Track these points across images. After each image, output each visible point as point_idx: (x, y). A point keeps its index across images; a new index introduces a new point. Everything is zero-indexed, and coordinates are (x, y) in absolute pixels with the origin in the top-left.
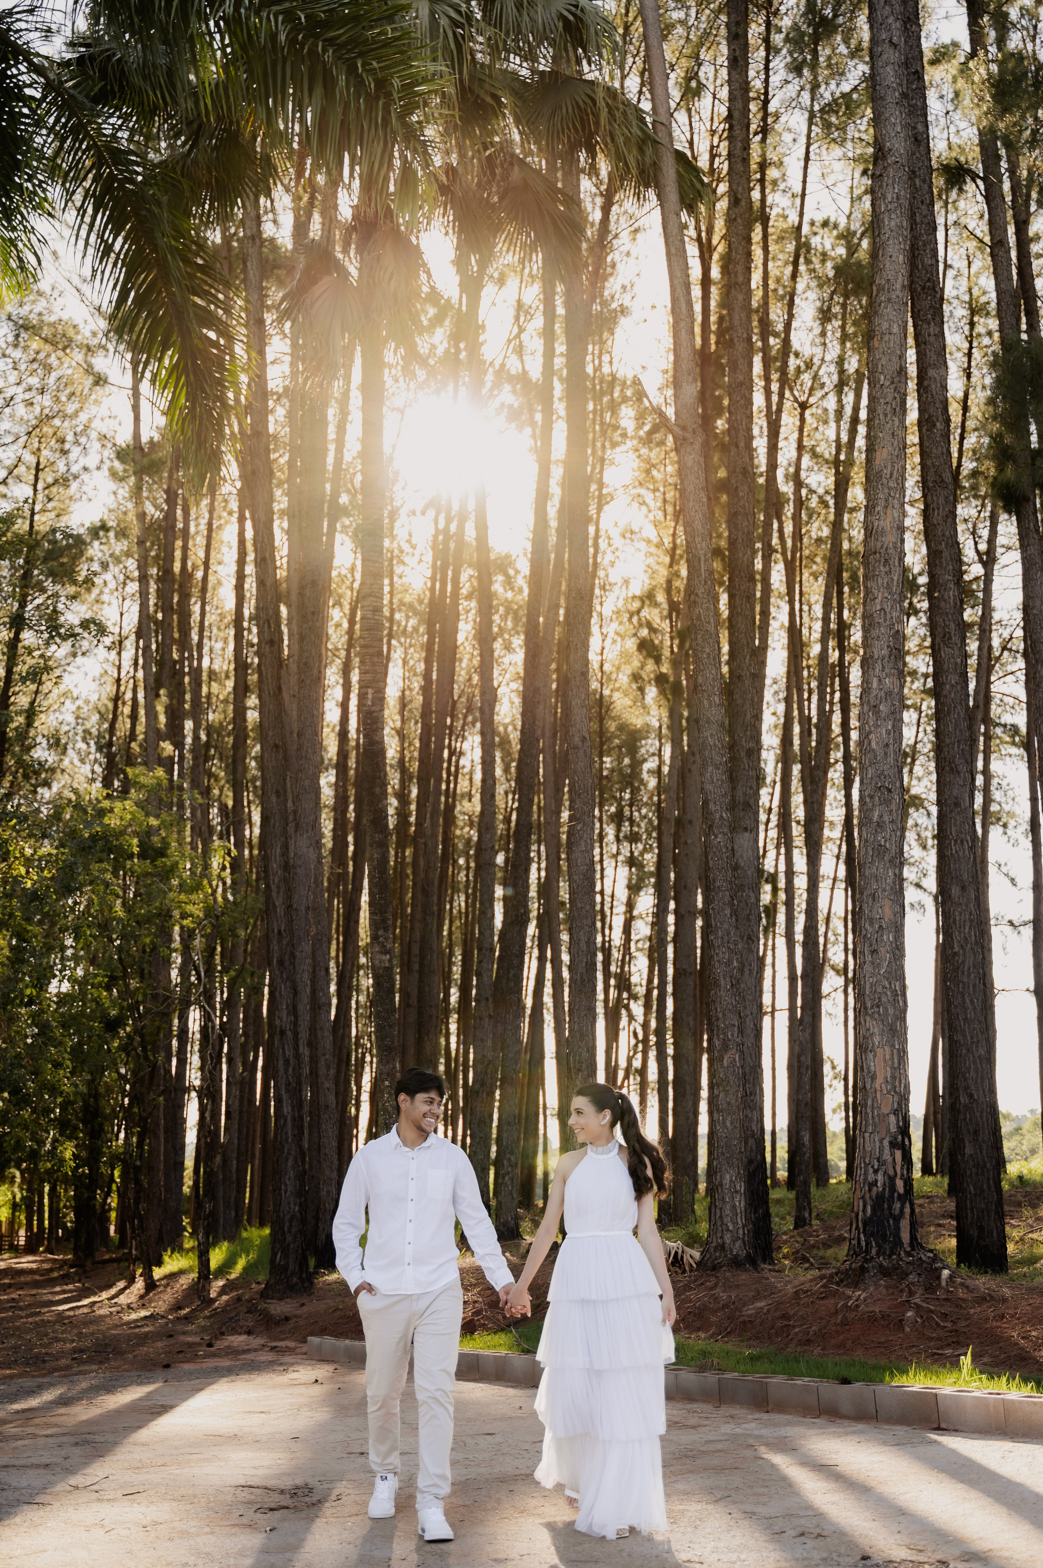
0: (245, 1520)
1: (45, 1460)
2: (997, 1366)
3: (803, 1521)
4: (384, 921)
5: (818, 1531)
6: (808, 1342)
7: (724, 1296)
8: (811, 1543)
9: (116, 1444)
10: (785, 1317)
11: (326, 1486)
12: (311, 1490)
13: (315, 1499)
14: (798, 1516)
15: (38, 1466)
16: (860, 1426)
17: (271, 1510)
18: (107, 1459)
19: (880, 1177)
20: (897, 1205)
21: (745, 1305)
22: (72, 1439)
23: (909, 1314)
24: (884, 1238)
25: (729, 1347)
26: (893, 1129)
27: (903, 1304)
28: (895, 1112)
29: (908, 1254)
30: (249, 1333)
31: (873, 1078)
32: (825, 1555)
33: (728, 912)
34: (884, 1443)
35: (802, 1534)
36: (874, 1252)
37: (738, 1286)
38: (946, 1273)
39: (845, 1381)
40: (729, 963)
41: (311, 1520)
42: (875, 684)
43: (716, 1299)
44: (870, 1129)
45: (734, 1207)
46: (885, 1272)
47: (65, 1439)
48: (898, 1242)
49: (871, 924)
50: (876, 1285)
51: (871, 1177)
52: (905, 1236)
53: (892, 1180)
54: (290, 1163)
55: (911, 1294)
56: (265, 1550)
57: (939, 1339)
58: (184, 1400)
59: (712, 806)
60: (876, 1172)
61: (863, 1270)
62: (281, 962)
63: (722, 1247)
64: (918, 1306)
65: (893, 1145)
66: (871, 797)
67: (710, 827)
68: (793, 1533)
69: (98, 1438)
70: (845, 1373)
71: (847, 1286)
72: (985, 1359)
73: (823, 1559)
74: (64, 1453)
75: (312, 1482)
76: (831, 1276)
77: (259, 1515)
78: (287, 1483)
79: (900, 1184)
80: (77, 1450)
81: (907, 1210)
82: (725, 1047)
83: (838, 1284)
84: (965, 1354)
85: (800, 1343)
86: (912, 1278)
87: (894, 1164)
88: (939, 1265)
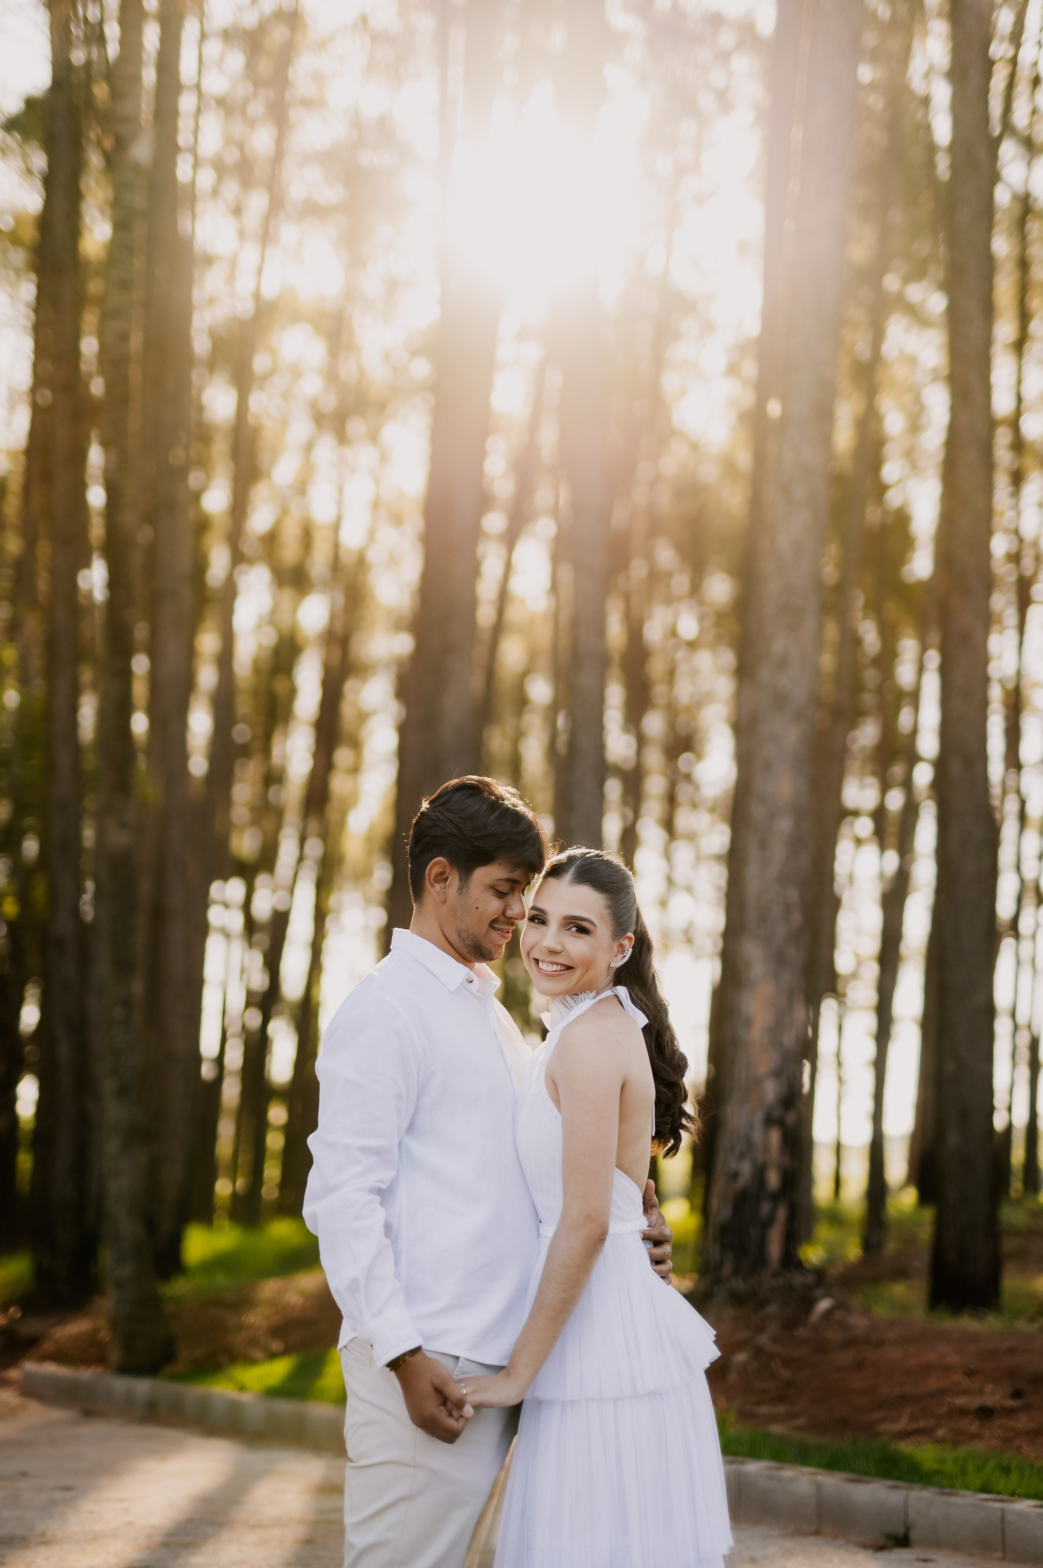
19: (746, 1166)
20: (765, 1208)
24: (744, 1251)
26: (771, 1097)
27: (738, 1343)
28: (777, 1074)
38: (824, 1305)
44: (738, 1096)
46: (737, 1299)
48: (762, 1258)
49: (762, 804)
51: (734, 1166)
52: (775, 1249)
53: (763, 1170)
60: (742, 1156)
65: (769, 1121)
81: (782, 1214)
86: (772, 1308)
87: (766, 1147)
88: (818, 1292)
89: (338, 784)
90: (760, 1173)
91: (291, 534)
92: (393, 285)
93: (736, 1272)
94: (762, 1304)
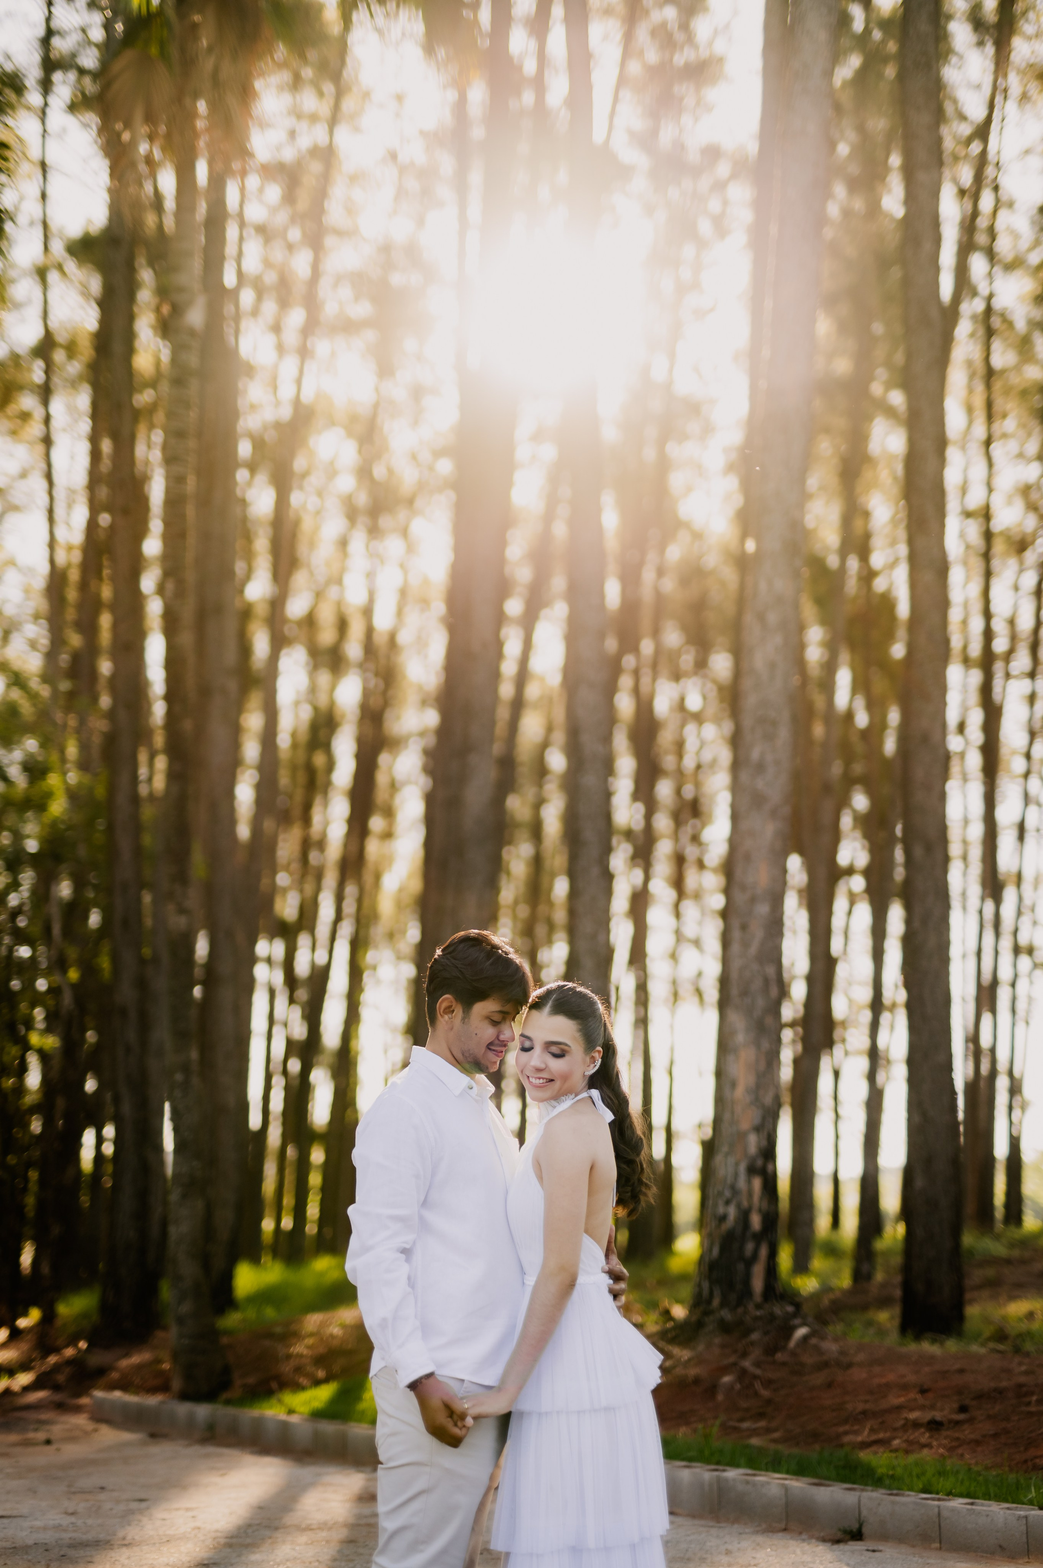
19: (732, 1212)
20: (750, 1247)
24: (731, 1286)
26: (753, 1150)
28: (758, 1129)
29: (758, 1307)
31: (734, 1086)
36: (716, 1302)
38: (802, 1331)
44: (725, 1149)
46: (725, 1328)
48: (747, 1291)
49: (745, 890)
50: (708, 1343)
51: (721, 1210)
52: (758, 1284)
53: (746, 1214)
60: (728, 1203)
64: (744, 1370)
65: (752, 1170)
79: (756, 1221)
81: (764, 1252)
86: (755, 1336)
87: (750, 1194)
88: (797, 1321)
89: (373, 847)
90: (744, 1216)
91: (326, 616)
92: (418, 393)
93: (723, 1304)
94: (748, 1332)
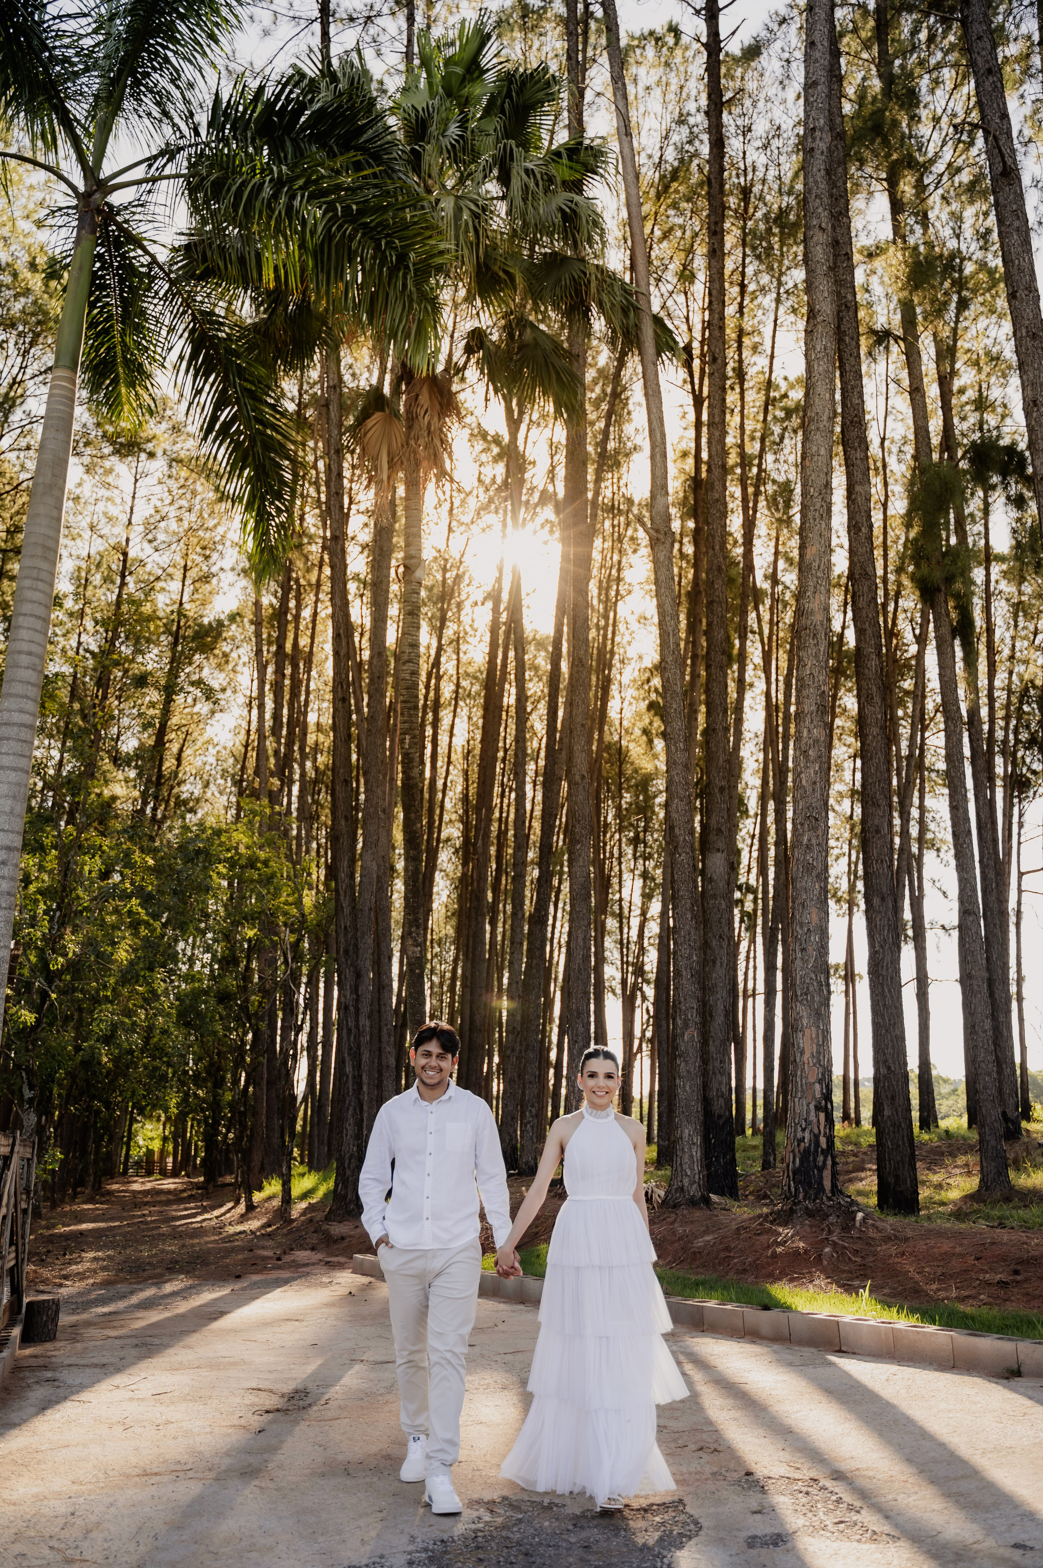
0: (243, 1422)
1: (104, 1360)
2: (894, 1296)
3: (704, 1436)
4: (416, 920)
5: (716, 1446)
6: (745, 1271)
7: (680, 1230)
8: (706, 1457)
9: (167, 1346)
10: (728, 1249)
11: (321, 1390)
12: (307, 1394)
13: (308, 1401)
14: (702, 1431)
15: (96, 1366)
16: (776, 1347)
17: (267, 1412)
18: (154, 1360)
19: (807, 1135)
20: (821, 1158)
21: (696, 1238)
22: (134, 1341)
23: (827, 1250)
24: (810, 1185)
25: (681, 1273)
26: (818, 1095)
27: (822, 1241)
28: (820, 1081)
29: (829, 1199)
30: (313, 1249)
31: (802, 1053)
32: (715, 1469)
33: (689, 916)
34: (791, 1364)
35: (701, 1449)
36: (801, 1196)
37: (692, 1222)
38: (860, 1215)
39: (766, 1308)
40: (689, 957)
41: (296, 1422)
42: (805, 734)
43: (674, 1233)
44: (799, 1095)
45: (691, 1156)
46: (810, 1214)
47: (128, 1341)
48: (821, 1188)
49: (801, 927)
50: (802, 1224)
51: (800, 1135)
52: (827, 1184)
53: (817, 1137)
54: (350, 1112)
55: (830, 1232)
56: (248, 1451)
57: (850, 1272)
58: (239, 1307)
59: (677, 831)
60: (803, 1130)
61: (792, 1211)
62: (346, 952)
63: (681, 1189)
64: (835, 1244)
65: (818, 1108)
66: (802, 824)
67: (676, 847)
68: (693, 1447)
69: (156, 1341)
70: (766, 1301)
71: (780, 1225)
72: (886, 1291)
73: (714, 1474)
74: (122, 1354)
75: (311, 1386)
76: (767, 1215)
77: (256, 1417)
78: (288, 1388)
79: (823, 1141)
80: (134, 1352)
81: (829, 1162)
82: (686, 1026)
83: (772, 1222)
84: (864, 1287)
85: (738, 1272)
86: (832, 1219)
87: (817, 1124)
88: (854, 1208)
94: (826, 1216)
